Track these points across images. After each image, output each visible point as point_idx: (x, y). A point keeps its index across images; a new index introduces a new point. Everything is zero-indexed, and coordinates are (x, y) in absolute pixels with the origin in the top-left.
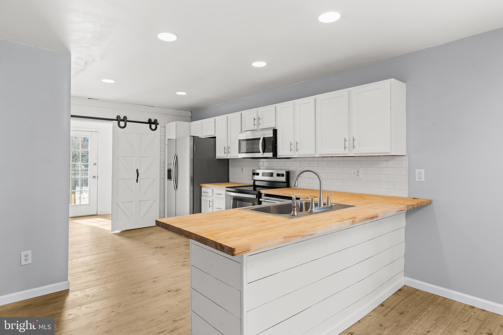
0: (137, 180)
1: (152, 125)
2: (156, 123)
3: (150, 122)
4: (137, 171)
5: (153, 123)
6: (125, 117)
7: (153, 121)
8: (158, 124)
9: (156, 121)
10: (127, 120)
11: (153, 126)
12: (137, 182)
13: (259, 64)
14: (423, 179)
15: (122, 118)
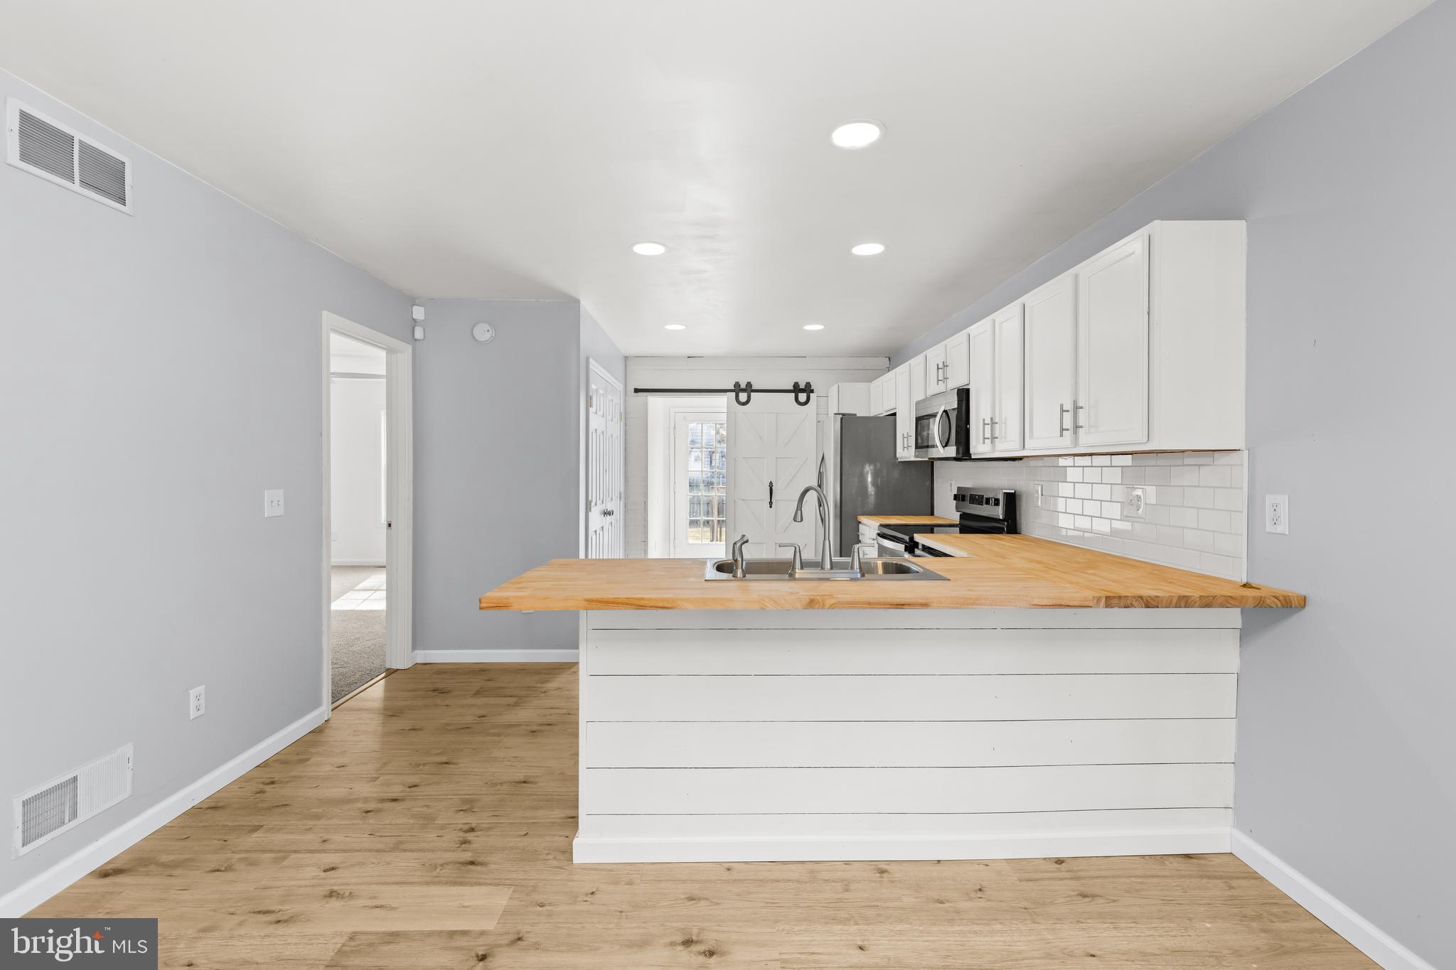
0: (771, 503)
1: (799, 394)
2: (808, 389)
3: (796, 389)
4: (771, 485)
5: (803, 391)
6: (749, 384)
7: (802, 386)
8: (812, 391)
9: (808, 385)
10: (753, 388)
11: (802, 397)
12: (771, 507)
13: (868, 249)
14: (1283, 528)
15: (743, 386)
